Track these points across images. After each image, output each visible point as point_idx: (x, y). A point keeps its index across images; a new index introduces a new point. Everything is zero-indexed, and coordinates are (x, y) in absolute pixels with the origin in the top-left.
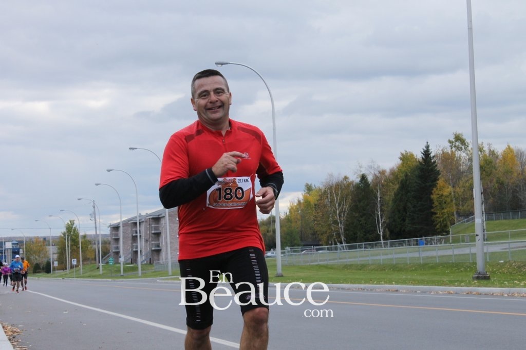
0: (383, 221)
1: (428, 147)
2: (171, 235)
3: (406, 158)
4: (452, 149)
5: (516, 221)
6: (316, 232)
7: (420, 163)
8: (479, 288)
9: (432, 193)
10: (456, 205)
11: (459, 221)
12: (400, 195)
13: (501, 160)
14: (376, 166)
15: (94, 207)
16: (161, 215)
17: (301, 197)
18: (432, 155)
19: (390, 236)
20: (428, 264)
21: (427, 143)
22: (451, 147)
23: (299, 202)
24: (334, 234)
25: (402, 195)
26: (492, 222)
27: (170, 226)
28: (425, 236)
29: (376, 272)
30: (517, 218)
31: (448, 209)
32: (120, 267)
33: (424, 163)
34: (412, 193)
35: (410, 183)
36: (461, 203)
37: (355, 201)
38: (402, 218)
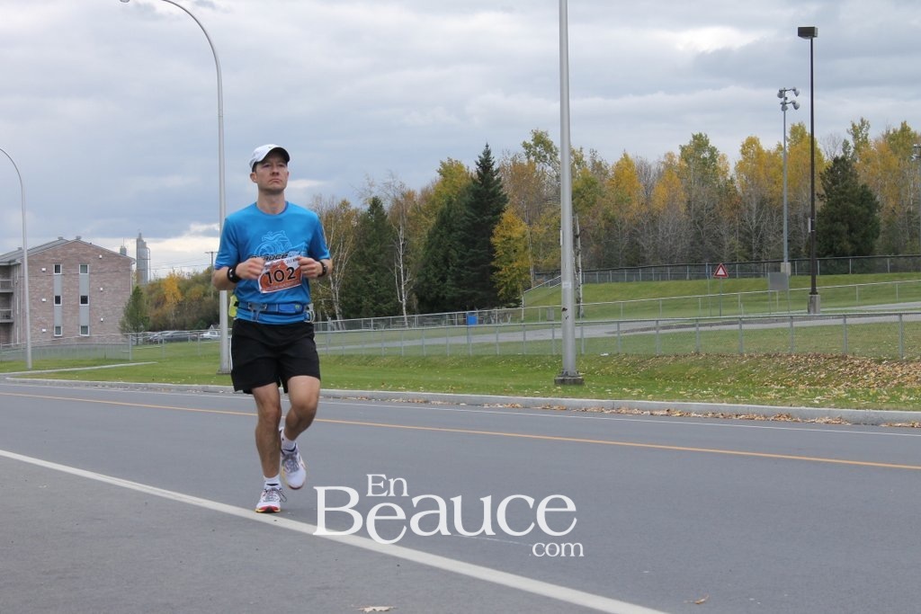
0: (407, 280)
1: (487, 153)
2: (31, 298)
3: (449, 171)
4: (528, 158)
5: (633, 286)
7: (475, 182)
8: (564, 399)
9: (492, 235)
10: (534, 255)
11: (539, 283)
12: (438, 236)
13: (611, 179)
14: (397, 185)
16: (14, 261)
18: (495, 168)
19: (419, 307)
20: (482, 356)
21: (487, 146)
22: (528, 155)
24: (322, 301)
25: (442, 236)
26: (594, 286)
27: (30, 282)
28: (479, 309)
29: (393, 369)
30: (637, 280)
31: (519, 262)
33: (479, 182)
34: (459, 233)
35: (456, 215)
36: (542, 252)
37: (360, 245)
38: (441, 275)
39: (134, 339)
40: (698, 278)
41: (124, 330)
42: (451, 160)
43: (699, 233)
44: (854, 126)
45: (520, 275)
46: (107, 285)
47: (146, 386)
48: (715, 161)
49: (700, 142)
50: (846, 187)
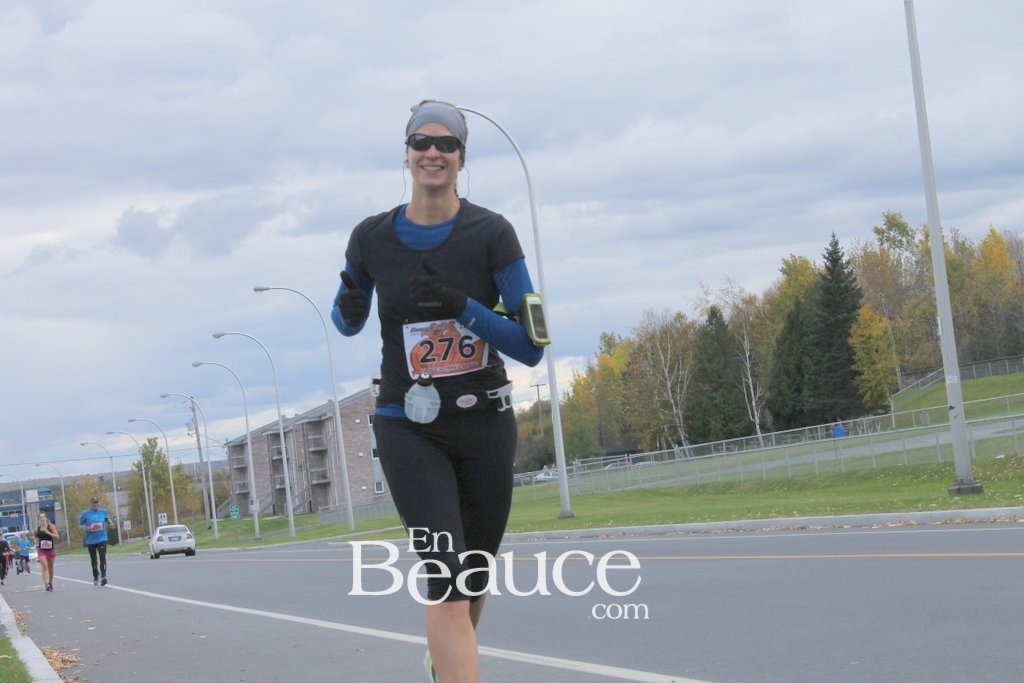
0: (758, 395)
1: (835, 244)
2: (347, 454)
3: (793, 269)
4: (882, 244)
5: (1017, 377)
6: (630, 426)
7: (824, 277)
9: (850, 335)
10: (899, 353)
11: (907, 385)
12: (788, 342)
13: (979, 260)
14: (736, 290)
15: (193, 410)
16: (325, 415)
17: (595, 362)
18: (844, 260)
19: (774, 424)
20: (857, 471)
21: (834, 236)
22: (880, 240)
23: (591, 370)
24: (665, 427)
25: (792, 342)
26: (972, 381)
27: (344, 436)
28: (843, 419)
29: (755, 495)
31: (883, 362)
32: (253, 523)
33: (830, 277)
34: (812, 337)
35: (806, 317)
36: (907, 349)
37: (701, 361)
38: (795, 386)
42: (794, 256)
45: (885, 377)
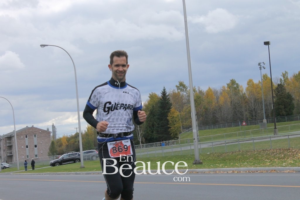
0: (141, 133)
1: (164, 90)
2: (18, 147)
3: (152, 97)
4: (178, 90)
5: (215, 130)
7: (161, 99)
8: (197, 169)
9: (168, 116)
10: (182, 122)
11: (184, 131)
12: (150, 118)
13: (205, 96)
16: (12, 135)
18: (167, 94)
19: (145, 141)
20: (168, 156)
21: (164, 87)
26: (202, 131)
27: (17, 141)
28: (165, 141)
30: (216, 128)
31: (177, 125)
33: (163, 99)
34: (157, 116)
35: (155, 111)
36: (184, 121)
38: (152, 131)
39: (53, 158)
40: (236, 126)
41: (49, 155)
42: (152, 93)
43: (235, 112)
44: (283, 73)
45: (178, 129)
46: (43, 141)
47: (57, 174)
48: (238, 88)
49: (233, 82)
50: (282, 93)
